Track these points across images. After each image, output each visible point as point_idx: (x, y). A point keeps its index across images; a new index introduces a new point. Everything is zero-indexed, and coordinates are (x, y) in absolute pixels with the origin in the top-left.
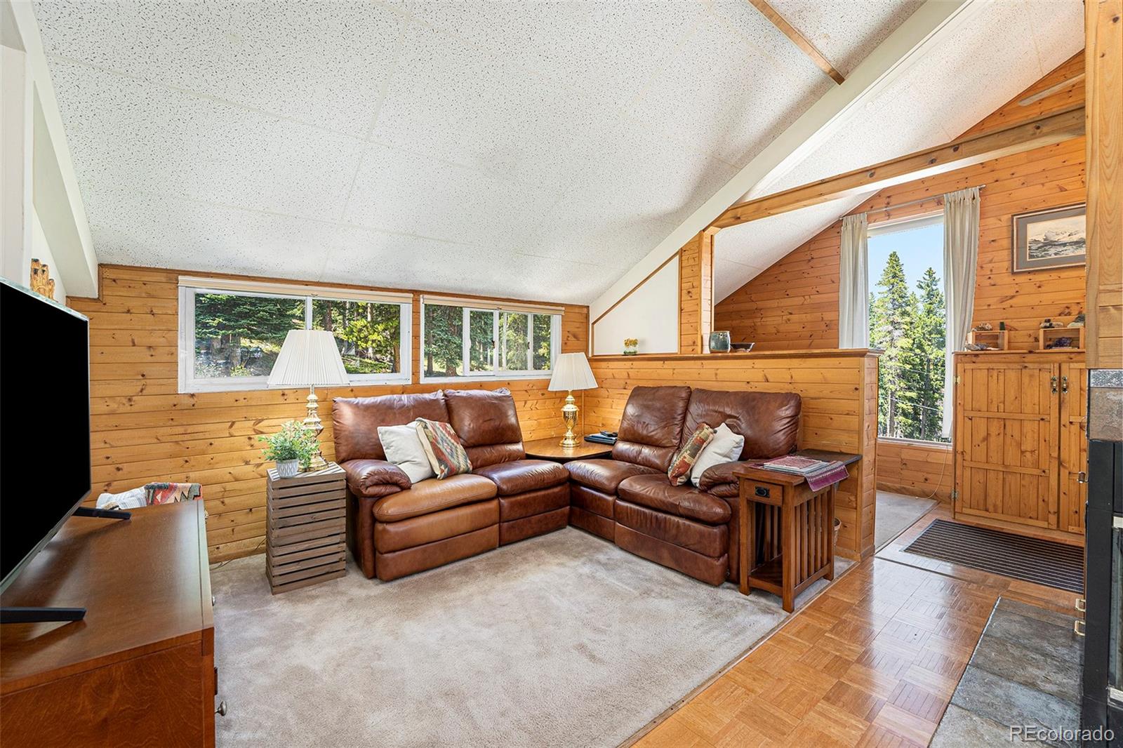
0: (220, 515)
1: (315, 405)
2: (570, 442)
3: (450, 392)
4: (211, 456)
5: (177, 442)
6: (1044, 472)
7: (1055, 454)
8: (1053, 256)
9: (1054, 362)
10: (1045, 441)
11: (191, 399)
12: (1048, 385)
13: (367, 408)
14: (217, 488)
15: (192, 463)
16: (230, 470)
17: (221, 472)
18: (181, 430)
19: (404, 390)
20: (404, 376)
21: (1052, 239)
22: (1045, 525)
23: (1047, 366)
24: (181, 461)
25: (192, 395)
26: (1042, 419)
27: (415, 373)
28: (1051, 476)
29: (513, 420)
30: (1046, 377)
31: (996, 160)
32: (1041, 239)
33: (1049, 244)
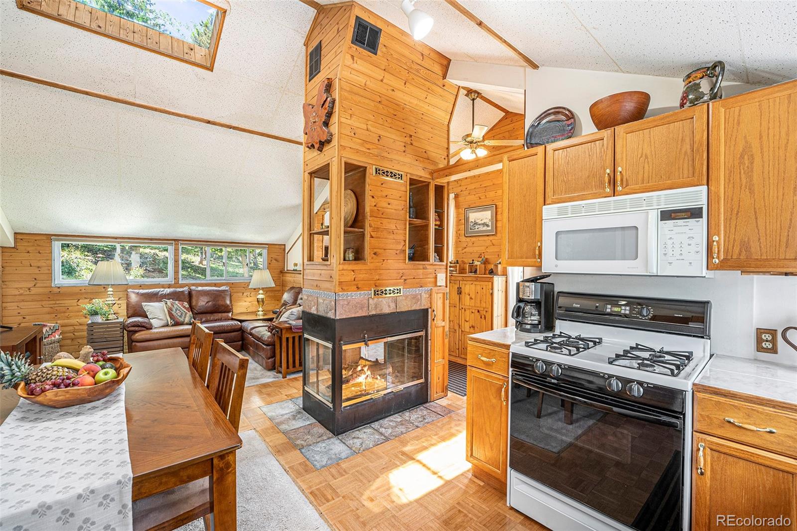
0: (73, 339)
1: (112, 293)
2: (261, 313)
3: (193, 288)
4: (68, 314)
5: (51, 307)
11: (58, 289)
13: (143, 295)
14: (71, 328)
15: (58, 316)
16: (78, 320)
17: (73, 321)
18: (54, 302)
19: (169, 286)
20: (170, 279)
21: (477, 221)
24: (54, 315)
25: (59, 288)
27: (176, 278)
29: (228, 302)
32: (473, 221)
33: (476, 223)
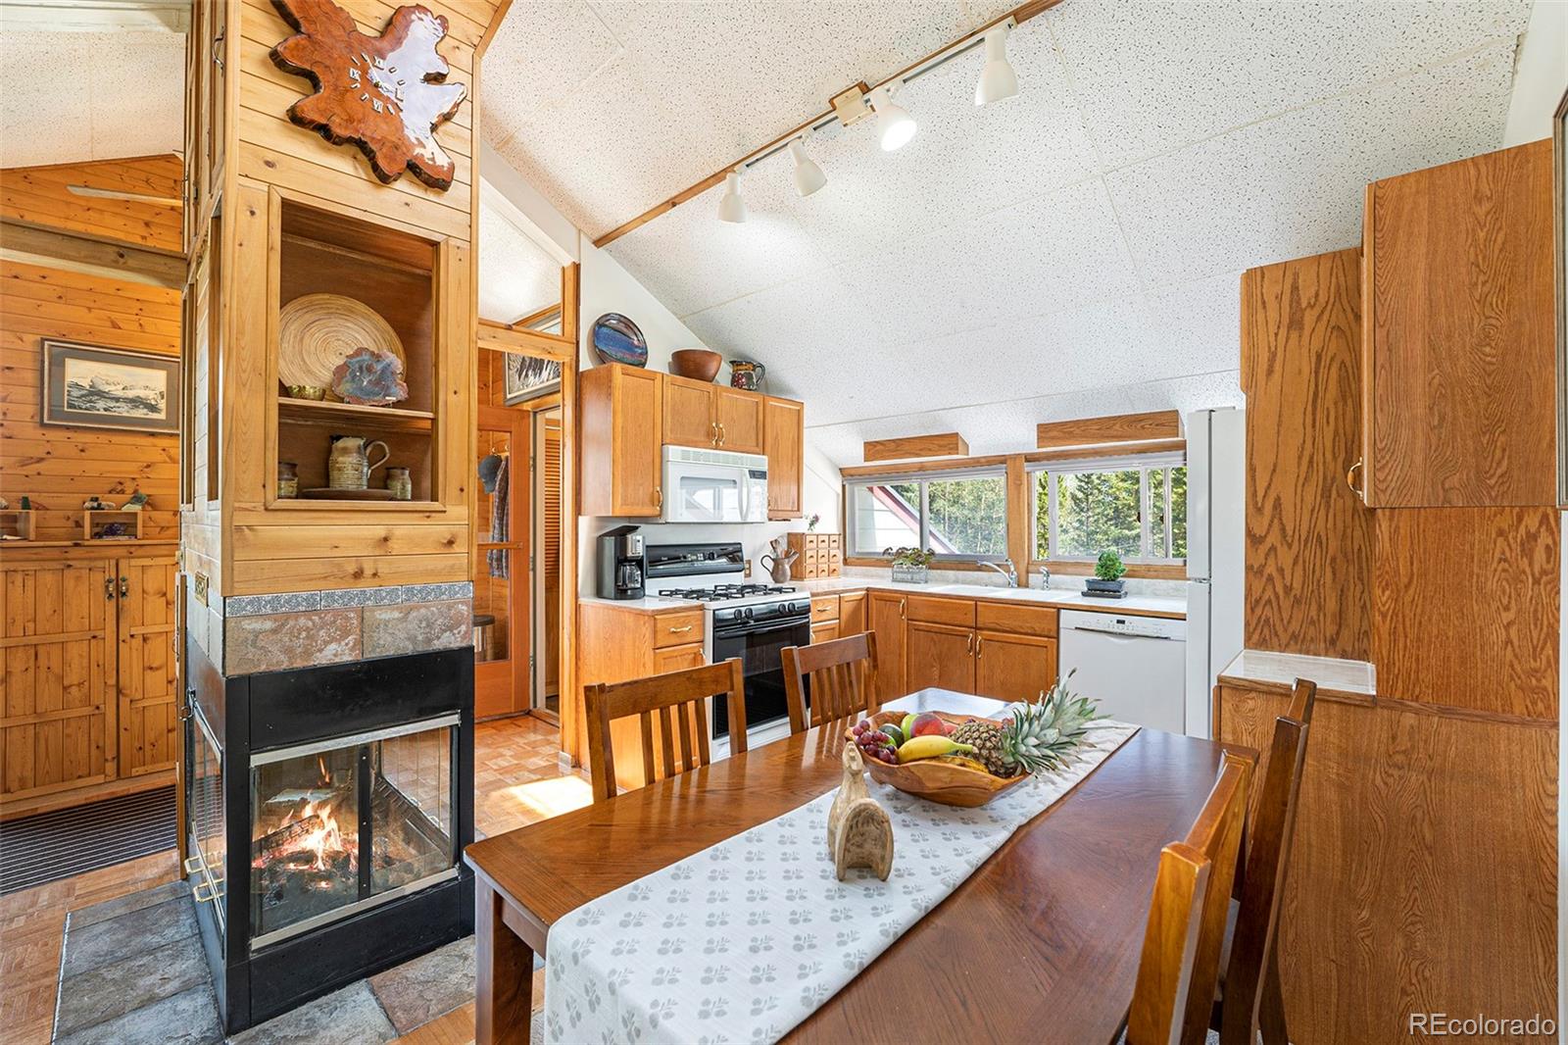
6: (98, 708)
7: (113, 681)
8: (102, 412)
9: (109, 559)
10: (98, 666)
12: (101, 590)
21: (102, 388)
22: (101, 779)
23: (100, 564)
26: (94, 637)
28: (107, 712)
30: (99, 579)
33: (96, 393)
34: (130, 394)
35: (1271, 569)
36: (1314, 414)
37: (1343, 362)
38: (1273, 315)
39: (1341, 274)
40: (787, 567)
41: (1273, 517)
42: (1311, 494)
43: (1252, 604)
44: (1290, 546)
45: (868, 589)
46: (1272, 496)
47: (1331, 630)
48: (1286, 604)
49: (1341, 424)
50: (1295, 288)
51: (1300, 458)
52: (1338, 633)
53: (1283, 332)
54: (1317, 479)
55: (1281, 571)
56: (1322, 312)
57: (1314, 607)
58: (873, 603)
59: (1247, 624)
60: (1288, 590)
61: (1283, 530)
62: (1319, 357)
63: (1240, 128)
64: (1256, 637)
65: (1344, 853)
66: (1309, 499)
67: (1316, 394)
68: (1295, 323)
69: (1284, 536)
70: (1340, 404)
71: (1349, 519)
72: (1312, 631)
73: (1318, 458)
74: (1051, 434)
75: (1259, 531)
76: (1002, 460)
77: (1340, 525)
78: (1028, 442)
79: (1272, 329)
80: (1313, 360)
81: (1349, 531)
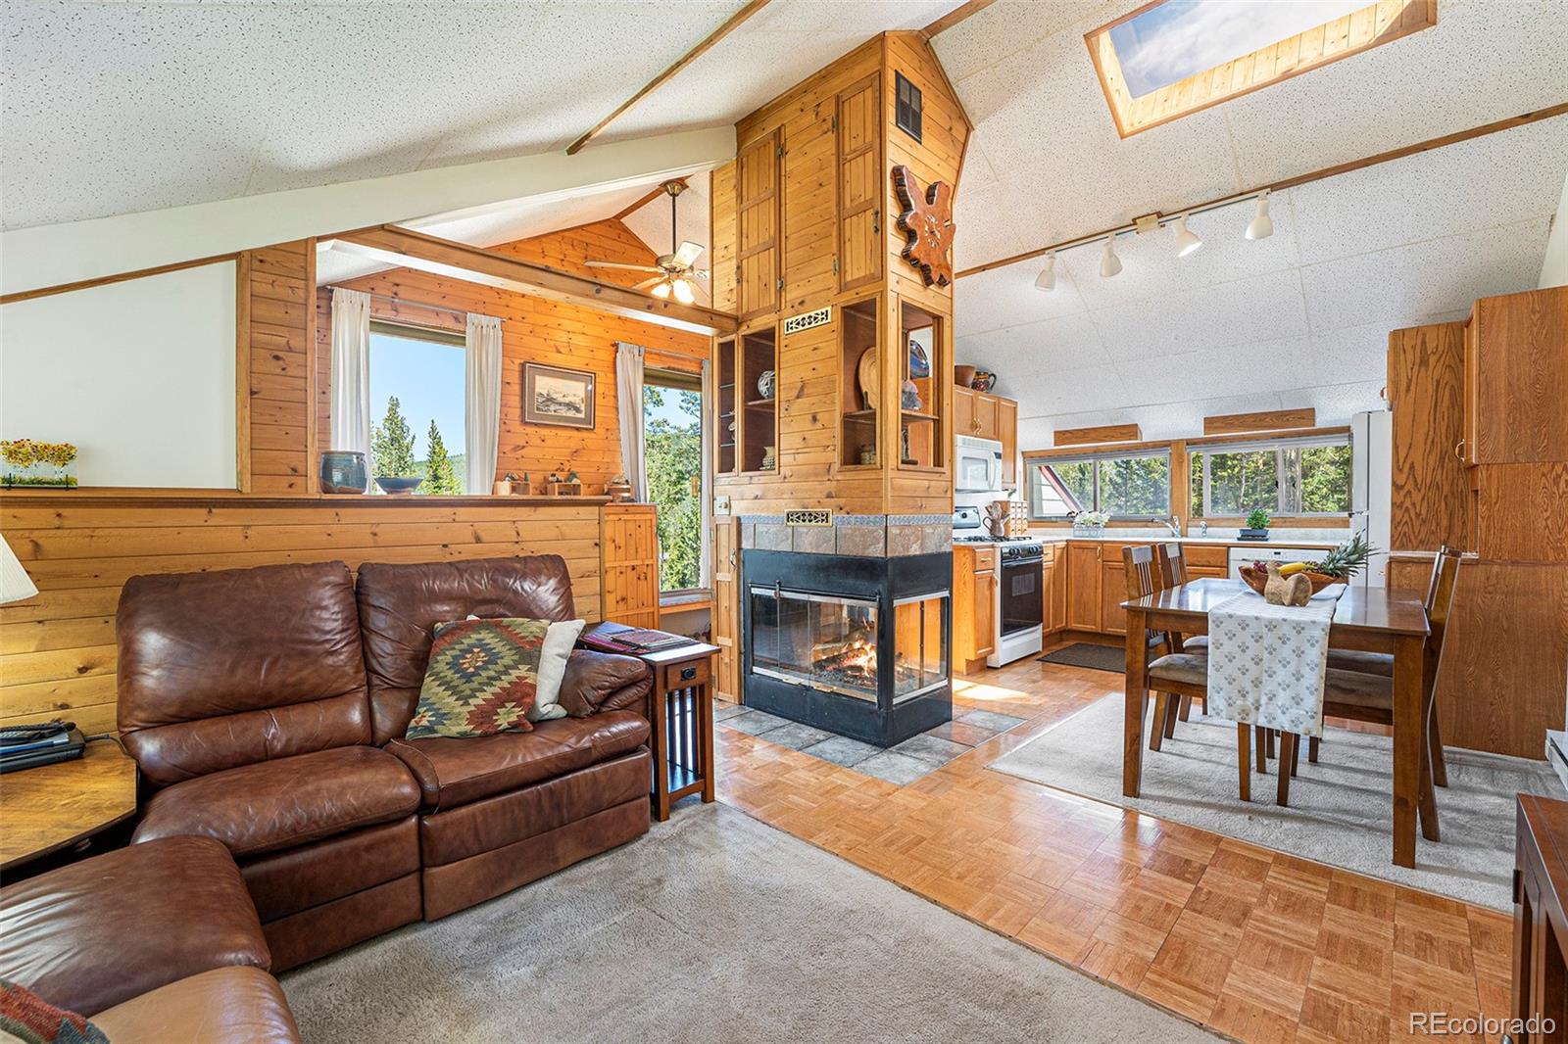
8: (553, 413)
21: (553, 396)
31: (523, 296)
32: (545, 393)
33: (550, 400)
34: (567, 400)
35: (1407, 504)
36: (1435, 415)
37: (1452, 386)
38: (1410, 357)
39: (1451, 336)
40: (1002, 525)
41: (1409, 474)
42: (1432, 461)
43: (1395, 524)
44: (1419, 491)
45: (1067, 541)
46: (1409, 461)
47: (1444, 536)
48: (1417, 523)
49: (1451, 419)
50: (1424, 342)
51: (1426, 440)
52: (1448, 538)
53: (1416, 367)
54: (1436, 451)
55: (1414, 505)
56: (1440, 357)
57: (1434, 524)
58: (1072, 551)
59: (1392, 536)
60: (1418, 515)
61: (1416, 481)
62: (1438, 382)
63: (1392, 248)
64: (1398, 543)
65: (1461, 639)
66: (1432, 463)
67: (1436, 403)
68: (1424, 363)
69: (1416, 485)
70: (1451, 410)
71: (1455, 473)
72: (1432, 538)
73: (1438, 440)
74: (1215, 425)
75: (1400, 482)
76: (1166, 444)
77: (1450, 477)
78: (1198, 431)
79: (1410, 365)
80: (1435, 384)
81: (1456, 481)
